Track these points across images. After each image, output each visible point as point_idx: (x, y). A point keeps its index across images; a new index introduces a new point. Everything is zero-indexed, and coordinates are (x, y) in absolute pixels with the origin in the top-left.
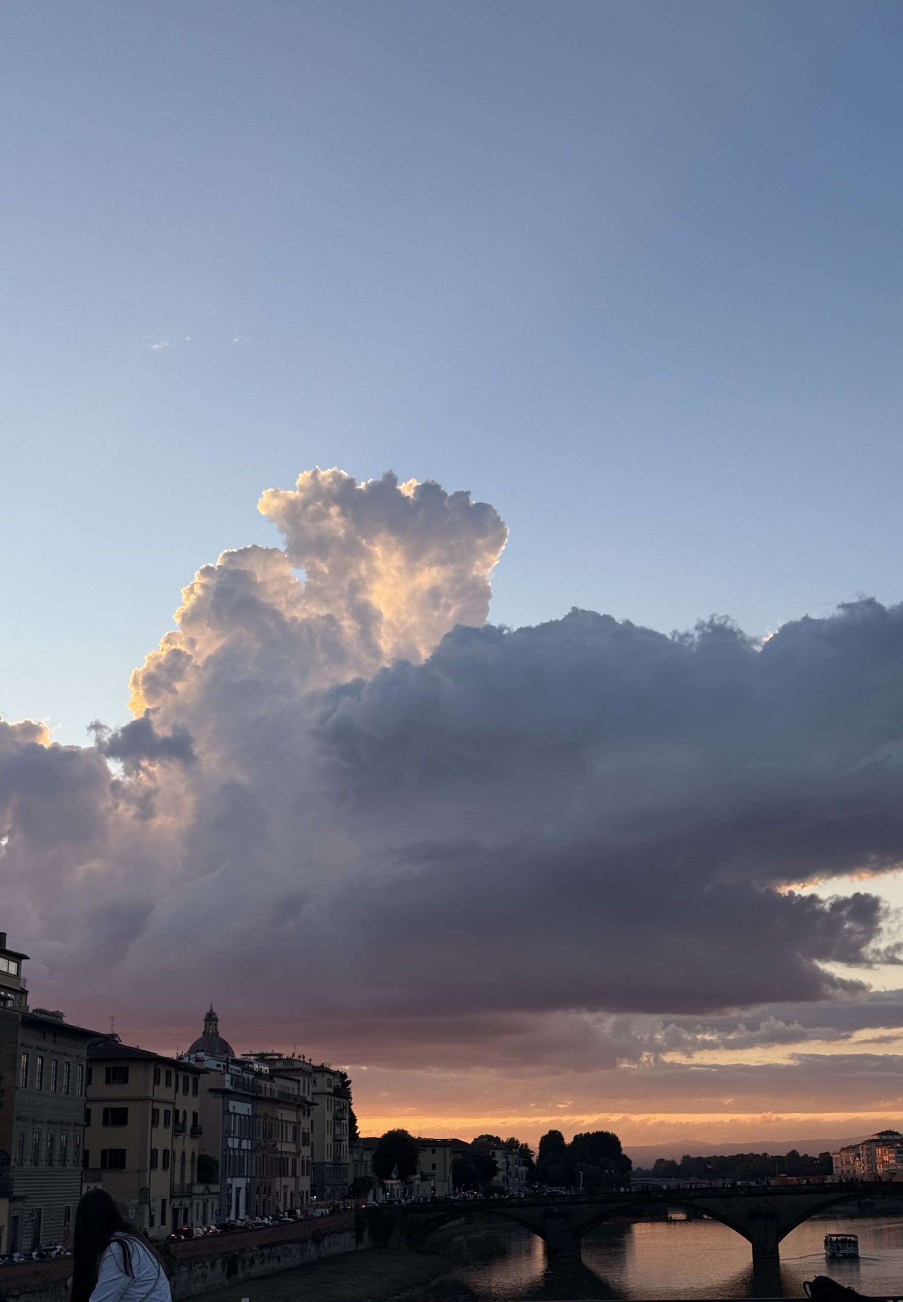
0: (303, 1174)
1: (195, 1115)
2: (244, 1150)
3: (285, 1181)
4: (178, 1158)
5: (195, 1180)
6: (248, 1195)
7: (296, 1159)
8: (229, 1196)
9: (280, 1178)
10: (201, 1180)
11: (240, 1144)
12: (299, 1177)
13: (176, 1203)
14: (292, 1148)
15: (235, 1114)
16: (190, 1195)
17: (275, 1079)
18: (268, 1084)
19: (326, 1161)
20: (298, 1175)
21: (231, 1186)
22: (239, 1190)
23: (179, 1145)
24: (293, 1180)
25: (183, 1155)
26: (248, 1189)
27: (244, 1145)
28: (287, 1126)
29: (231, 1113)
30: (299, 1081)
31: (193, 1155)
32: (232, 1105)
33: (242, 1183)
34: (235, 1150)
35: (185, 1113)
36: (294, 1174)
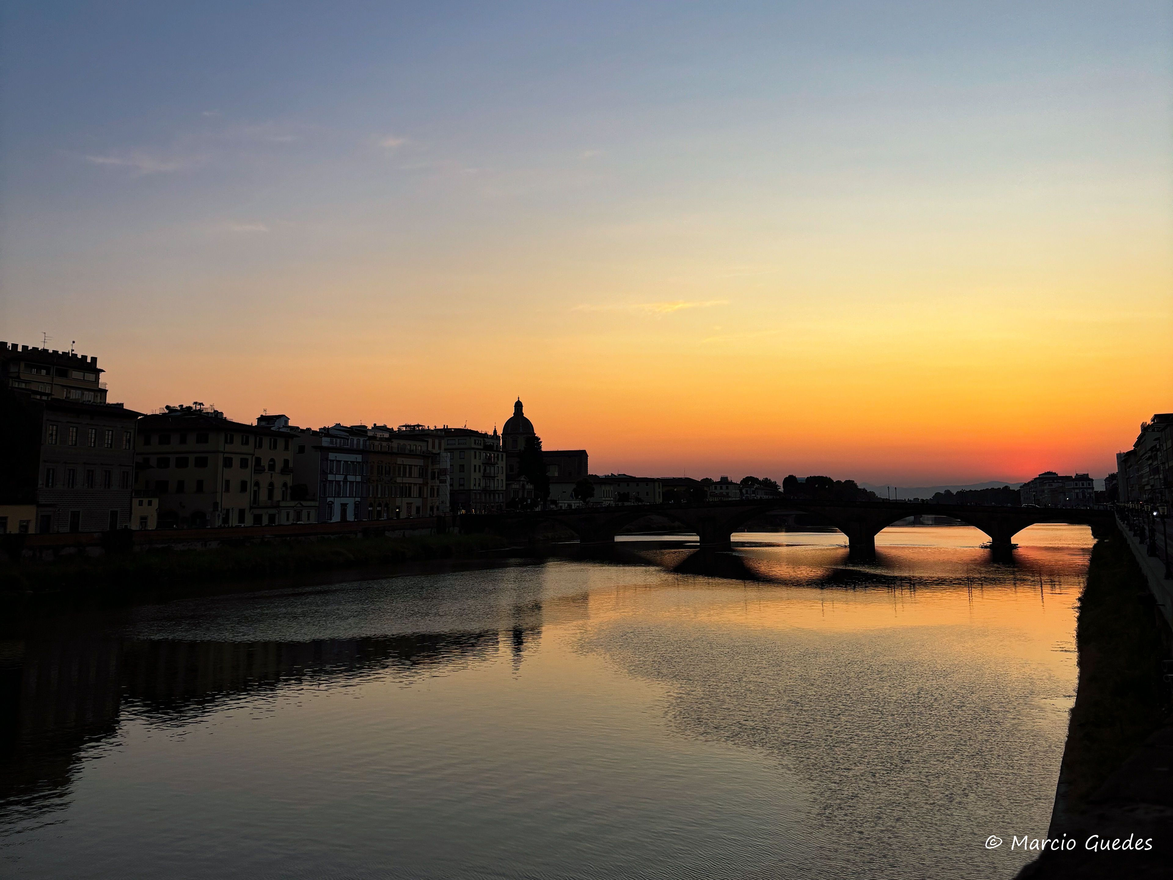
1: (286, 462)
2: (351, 483)
3: (406, 500)
4: (264, 486)
5: (288, 498)
7: (423, 488)
8: (332, 508)
9: (401, 498)
10: (293, 499)
11: (346, 478)
12: (427, 498)
13: (257, 512)
14: (420, 481)
15: (340, 461)
16: (277, 506)
17: (393, 440)
18: (384, 444)
19: (472, 488)
20: (425, 496)
21: (333, 503)
22: (344, 506)
23: (264, 479)
24: (421, 500)
25: (271, 484)
26: (357, 506)
27: (351, 478)
28: (410, 469)
29: (333, 461)
30: (427, 442)
31: (285, 485)
32: (332, 456)
33: (350, 502)
34: (338, 482)
35: (272, 460)
36: (421, 496)
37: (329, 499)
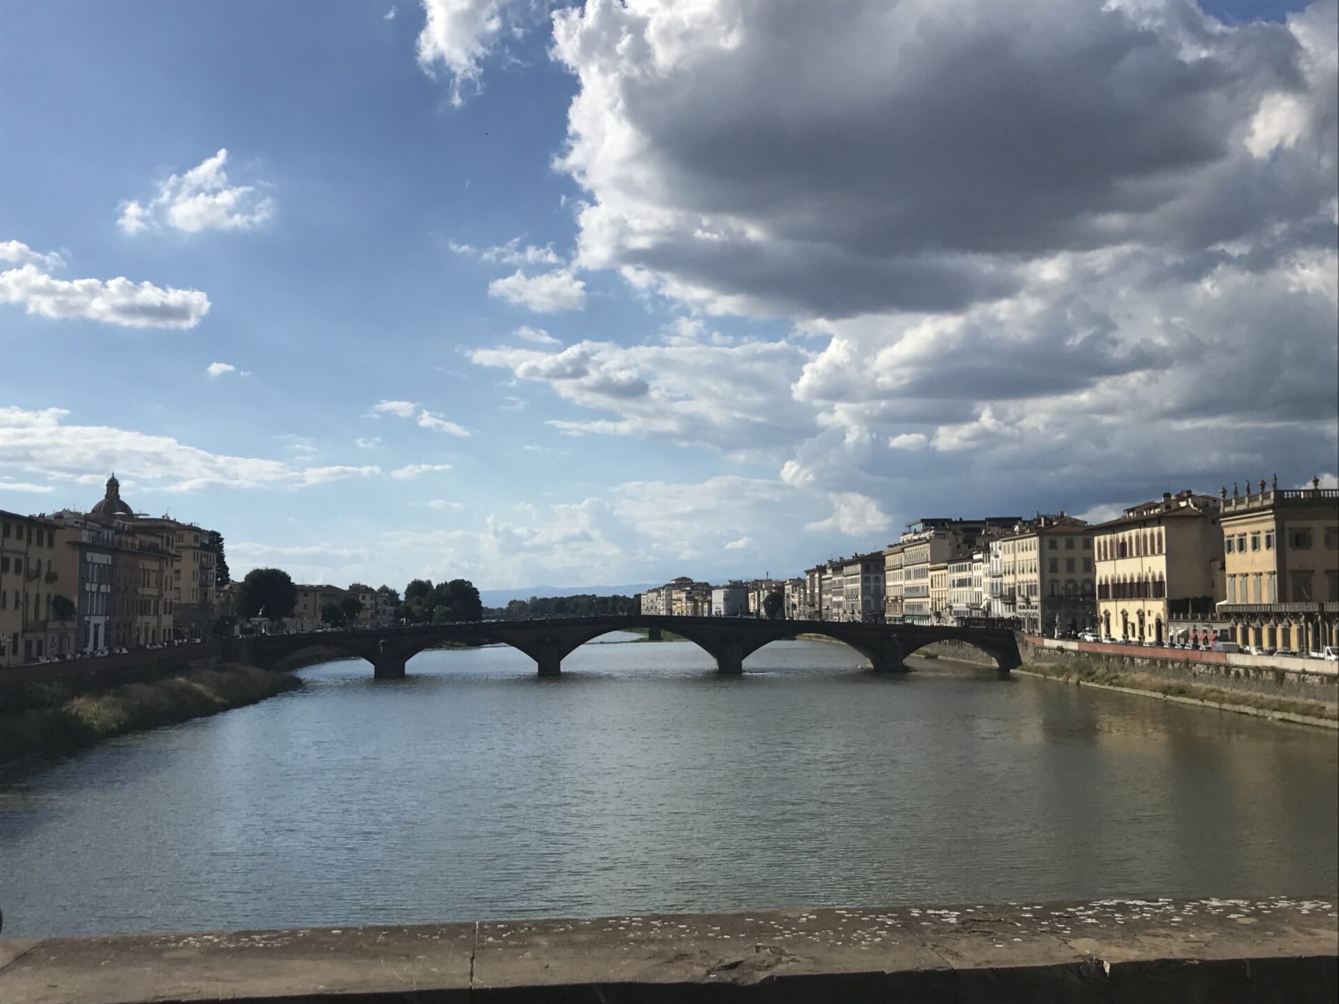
0: (165, 613)
1: (51, 564)
2: (103, 594)
3: (146, 619)
4: (32, 599)
5: (51, 617)
6: (107, 630)
7: (158, 602)
8: (87, 631)
9: (141, 617)
10: (57, 618)
11: (99, 588)
12: (161, 616)
13: (29, 636)
14: (155, 592)
15: (94, 564)
16: (43, 627)
17: (137, 535)
18: (130, 540)
19: (191, 602)
20: (160, 613)
21: (89, 622)
22: (97, 626)
23: (32, 588)
24: (156, 617)
25: (38, 596)
26: (107, 625)
27: (103, 589)
28: (149, 573)
29: (89, 563)
30: (162, 537)
31: (49, 597)
32: (90, 556)
33: (101, 620)
34: (93, 593)
35: (39, 561)
36: (156, 613)
37: (86, 618)
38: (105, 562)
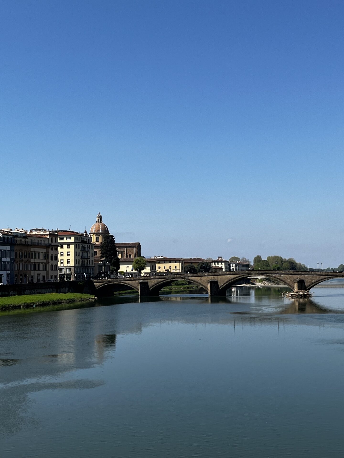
6: (8, 277)
7: (46, 265)
9: (33, 271)
14: (45, 261)
19: (75, 265)
20: (48, 270)
22: (1, 275)
24: (45, 272)
28: (39, 254)
30: (48, 238)
36: (45, 269)
38: (6, 249)
